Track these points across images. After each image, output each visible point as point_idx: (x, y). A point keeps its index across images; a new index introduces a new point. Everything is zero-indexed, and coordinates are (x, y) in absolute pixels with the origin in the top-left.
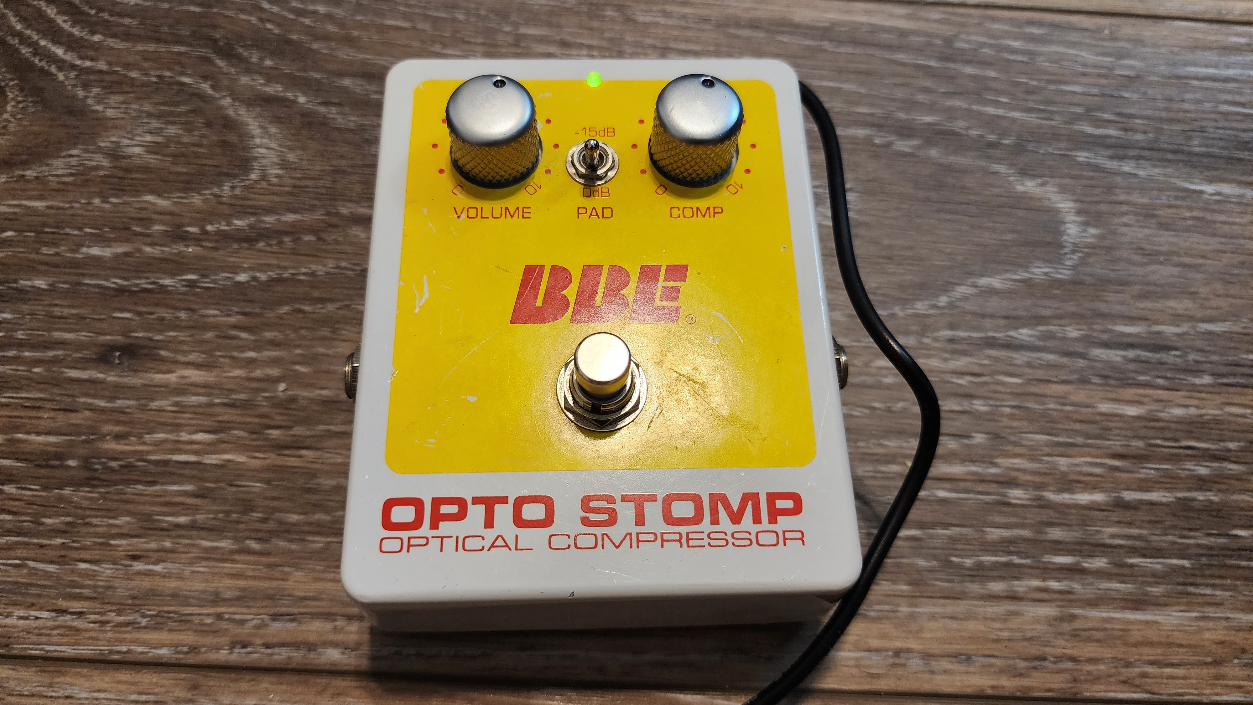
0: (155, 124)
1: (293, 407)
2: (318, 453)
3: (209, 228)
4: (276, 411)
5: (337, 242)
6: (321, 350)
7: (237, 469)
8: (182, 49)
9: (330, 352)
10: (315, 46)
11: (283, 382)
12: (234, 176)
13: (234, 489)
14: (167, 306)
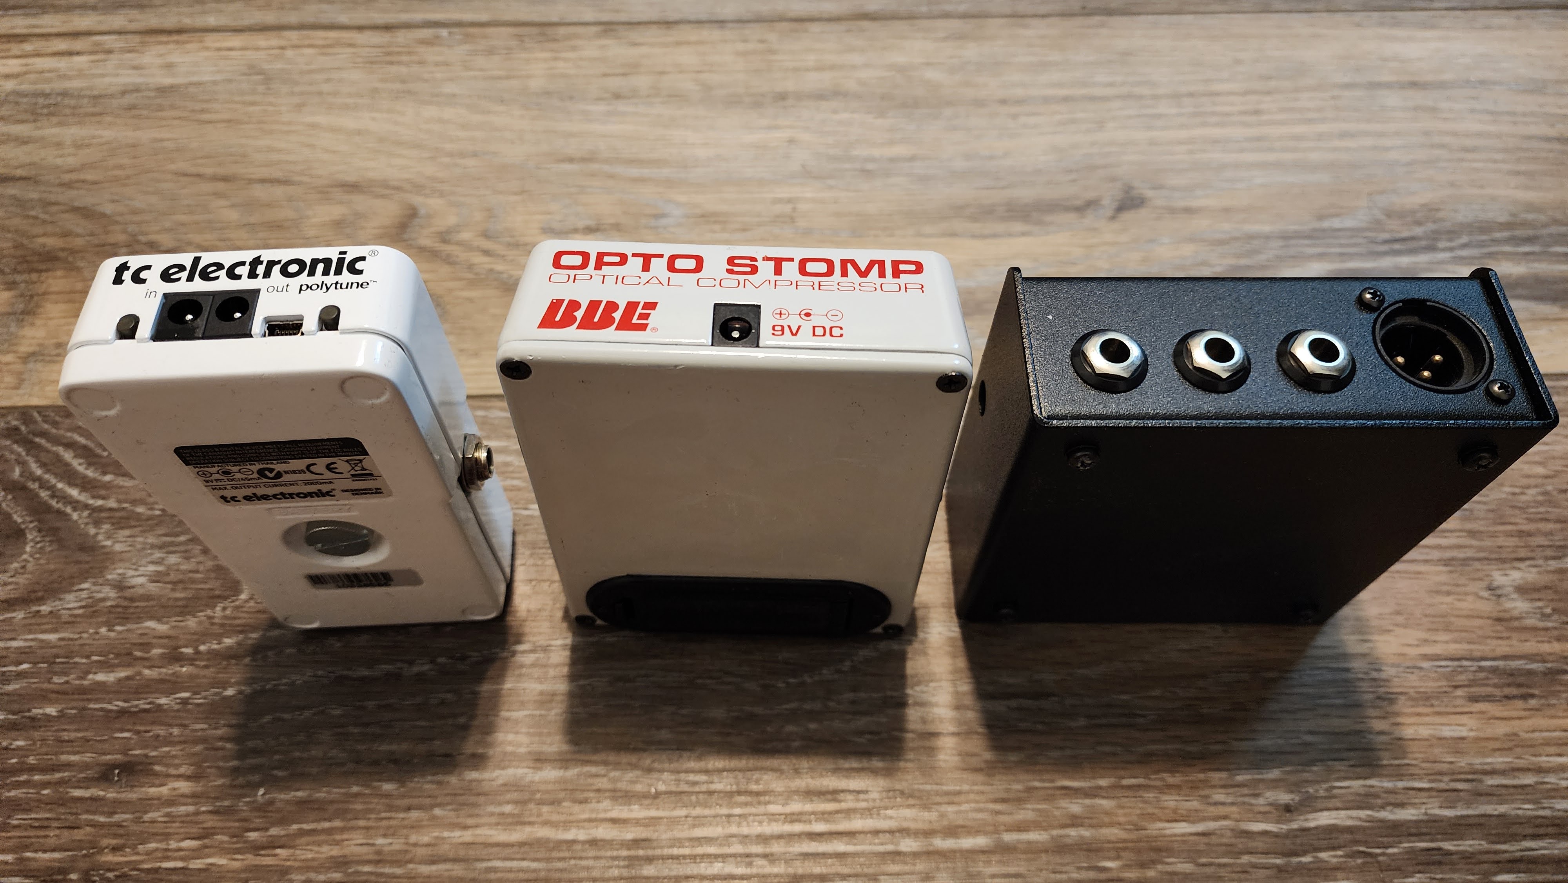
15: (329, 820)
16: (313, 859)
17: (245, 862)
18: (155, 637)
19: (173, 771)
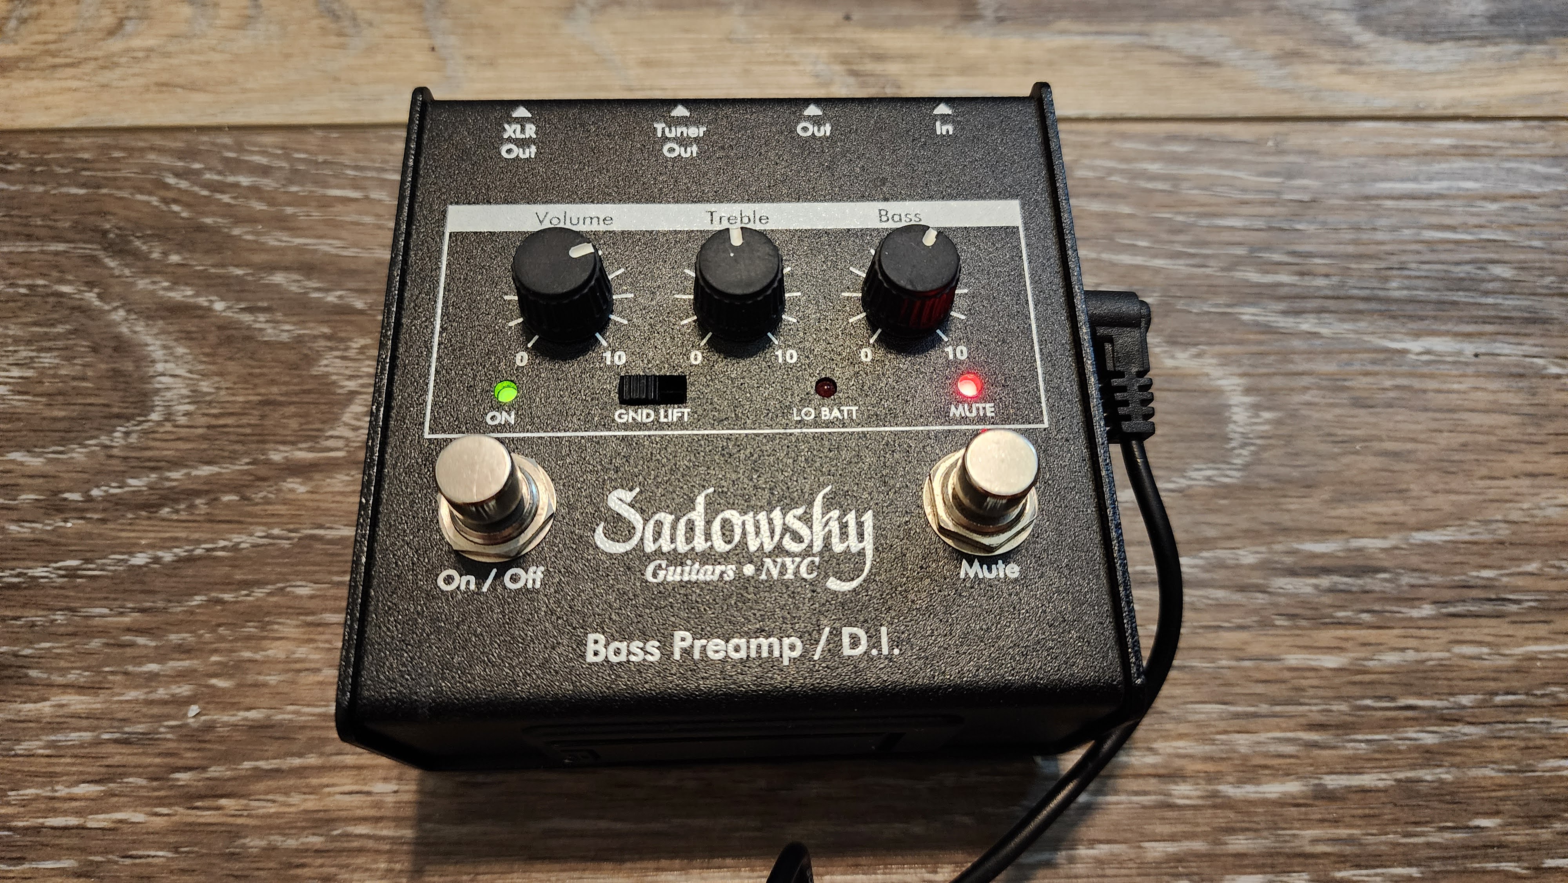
0: (24, 353)
1: (208, 738)
2: (244, 802)
3: (95, 492)
4: (184, 745)
5: (267, 501)
6: (247, 654)
7: (133, 833)
8: (61, 247)
9: (258, 657)
10: (236, 232)
11: (194, 703)
12: (128, 418)
13: (128, 861)
14: (37, 606)
15: (300, 755)
16: (278, 815)
17: (174, 818)
18: (23, 476)
19: (57, 679)
